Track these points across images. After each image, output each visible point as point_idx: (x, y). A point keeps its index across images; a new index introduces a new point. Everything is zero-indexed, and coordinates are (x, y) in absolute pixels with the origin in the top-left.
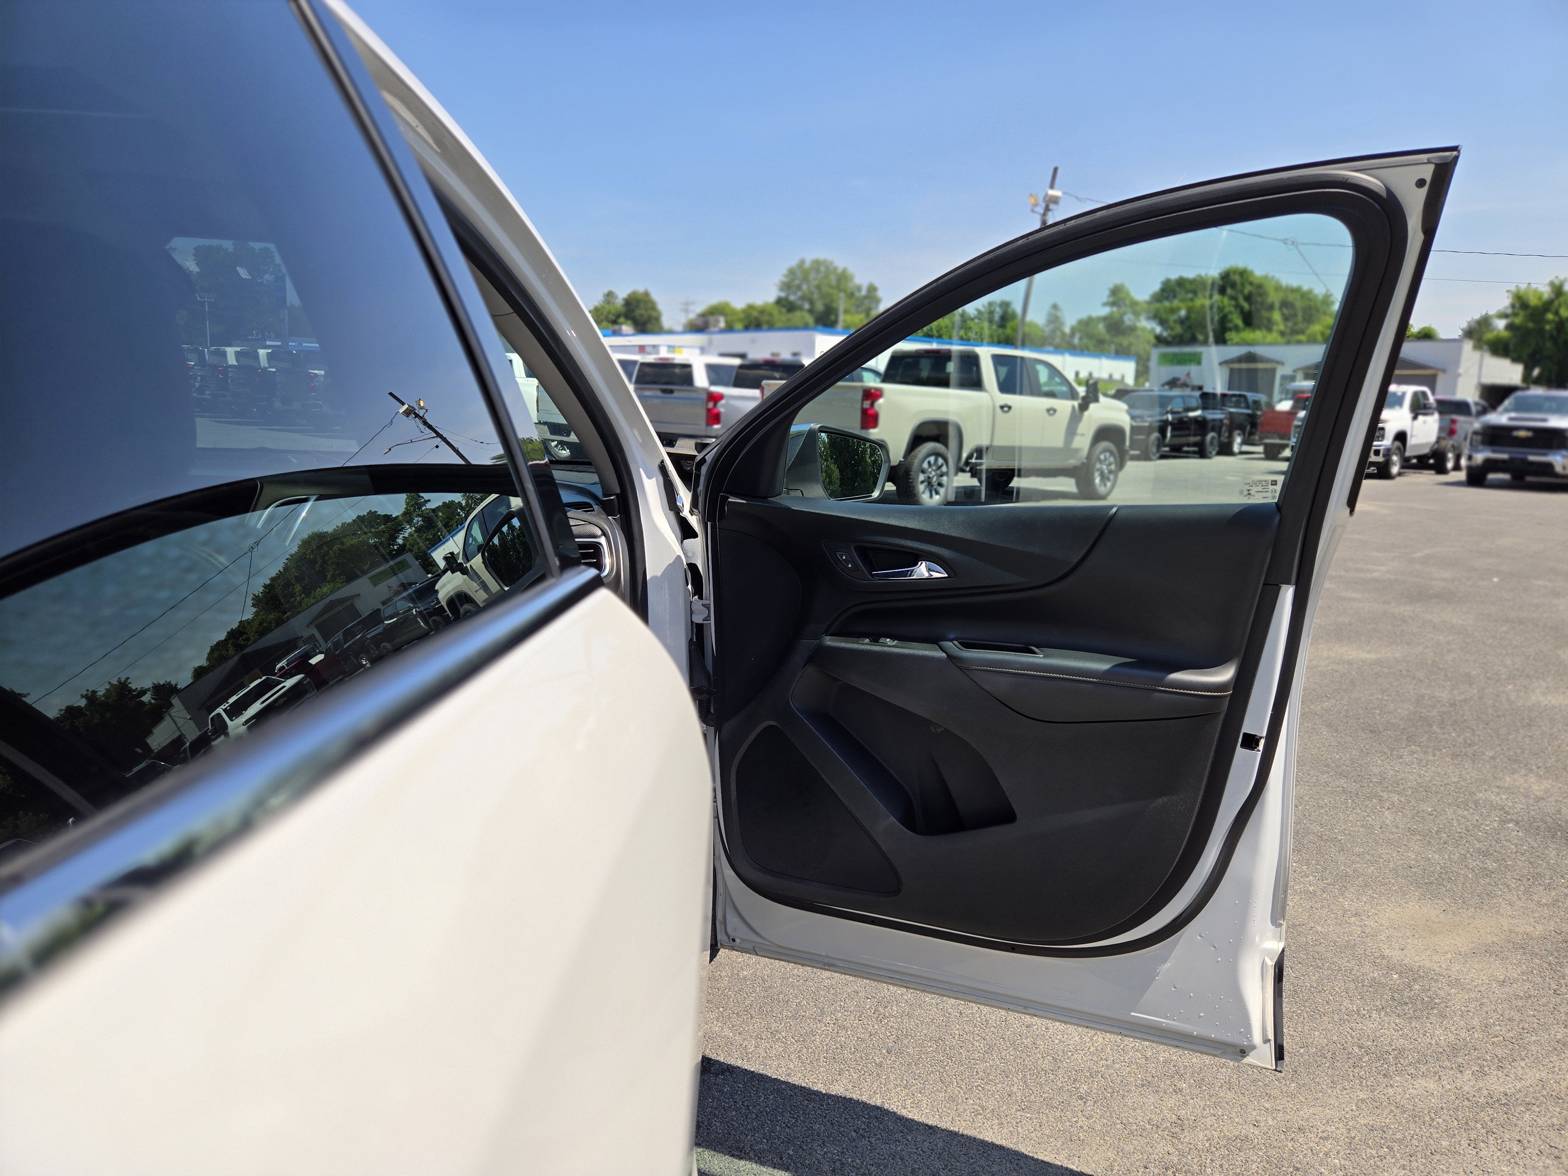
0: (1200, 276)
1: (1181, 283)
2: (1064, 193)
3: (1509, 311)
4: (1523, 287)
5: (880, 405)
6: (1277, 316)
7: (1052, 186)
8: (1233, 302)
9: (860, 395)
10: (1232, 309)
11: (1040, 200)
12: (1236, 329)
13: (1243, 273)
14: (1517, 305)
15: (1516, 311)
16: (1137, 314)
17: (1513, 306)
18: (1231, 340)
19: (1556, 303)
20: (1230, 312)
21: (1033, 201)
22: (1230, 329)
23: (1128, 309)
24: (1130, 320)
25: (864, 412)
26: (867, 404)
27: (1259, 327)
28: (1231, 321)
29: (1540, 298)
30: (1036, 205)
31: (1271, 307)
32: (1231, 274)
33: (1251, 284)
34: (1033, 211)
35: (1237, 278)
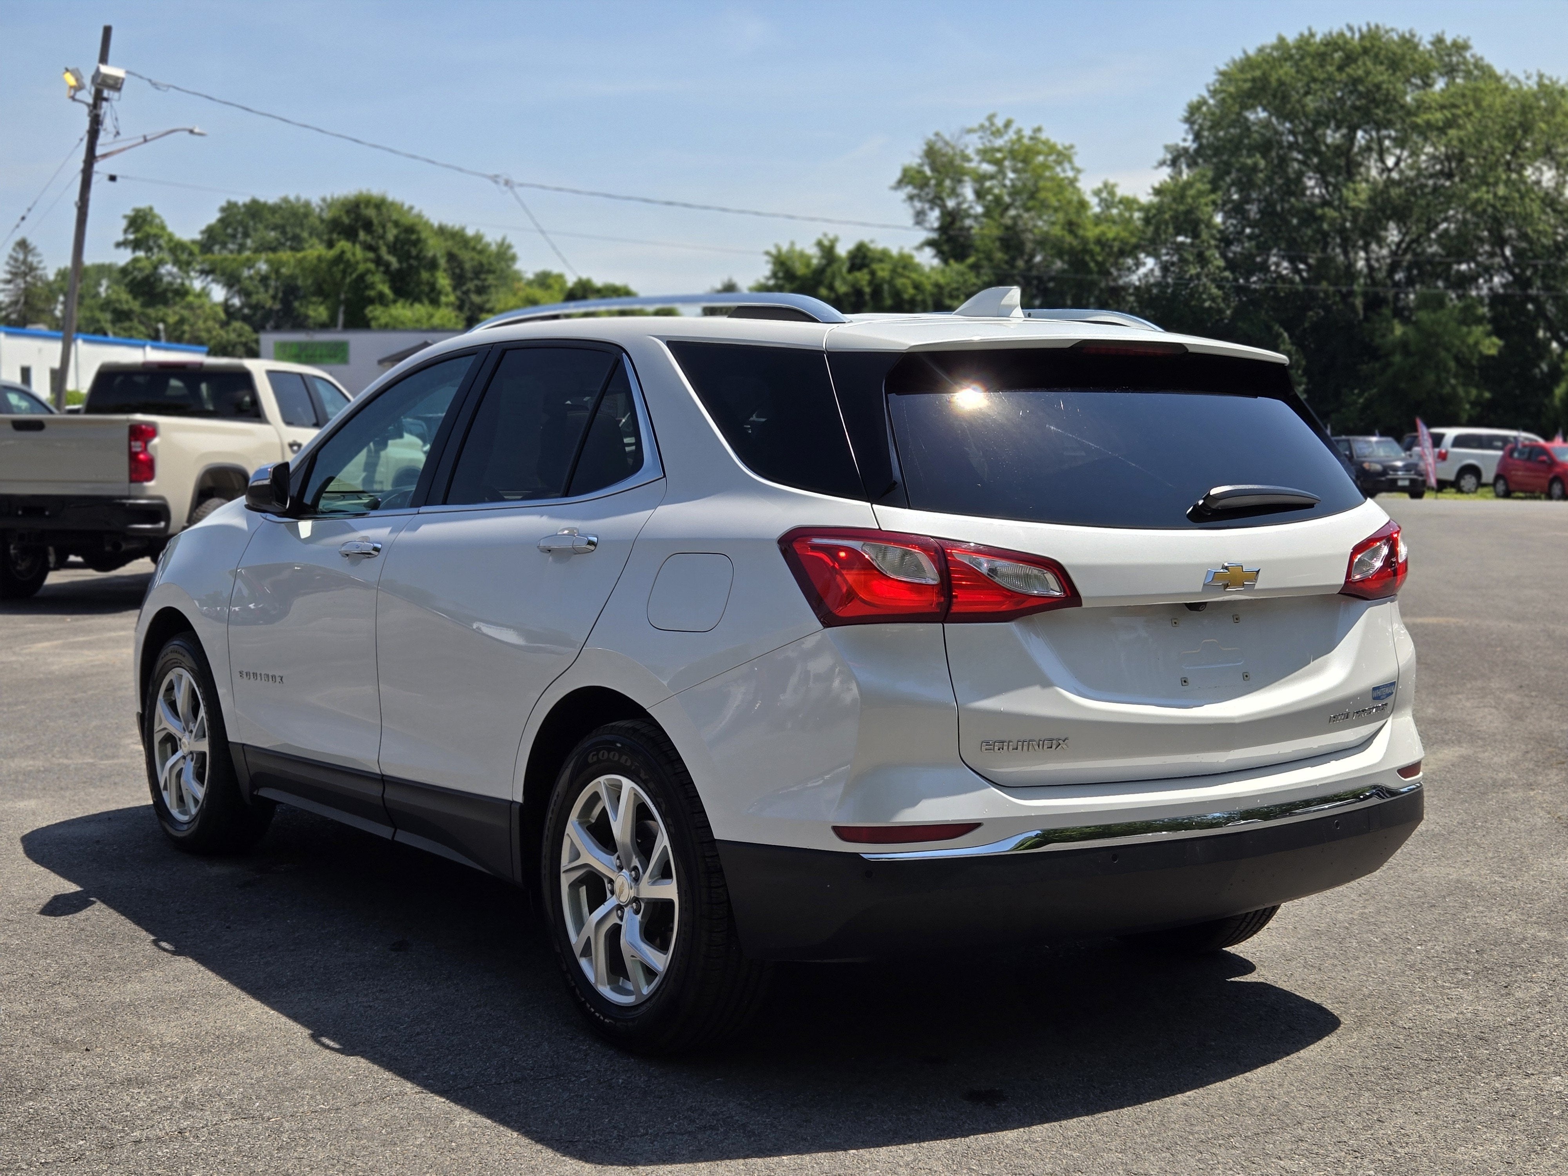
0: (286, 200)
1: (255, 210)
2: (127, 72)
3: (771, 282)
4: (785, 248)
5: (155, 447)
6: (443, 281)
7: (104, 59)
8: (371, 255)
9: (125, 432)
10: (372, 266)
11: (87, 81)
12: (381, 299)
13: (380, 204)
14: (780, 275)
15: (781, 282)
16: (184, 266)
17: (774, 275)
18: (375, 318)
19: (829, 271)
20: (368, 271)
21: (71, 80)
22: (371, 301)
23: (166, 255)
24: (170, 274)
25: (133, 456)
26: (137, 446)
27: (417, 299)
28: (371, 286)
29: (808, 265)
30: (79, 87)
31: (433, 265)
32: (362, 206)
33: (396, 224)
34: (73, 98)
35: (371, 213)
